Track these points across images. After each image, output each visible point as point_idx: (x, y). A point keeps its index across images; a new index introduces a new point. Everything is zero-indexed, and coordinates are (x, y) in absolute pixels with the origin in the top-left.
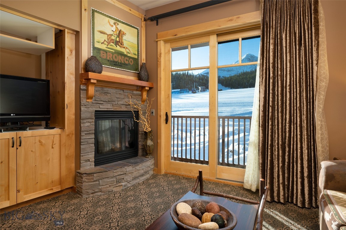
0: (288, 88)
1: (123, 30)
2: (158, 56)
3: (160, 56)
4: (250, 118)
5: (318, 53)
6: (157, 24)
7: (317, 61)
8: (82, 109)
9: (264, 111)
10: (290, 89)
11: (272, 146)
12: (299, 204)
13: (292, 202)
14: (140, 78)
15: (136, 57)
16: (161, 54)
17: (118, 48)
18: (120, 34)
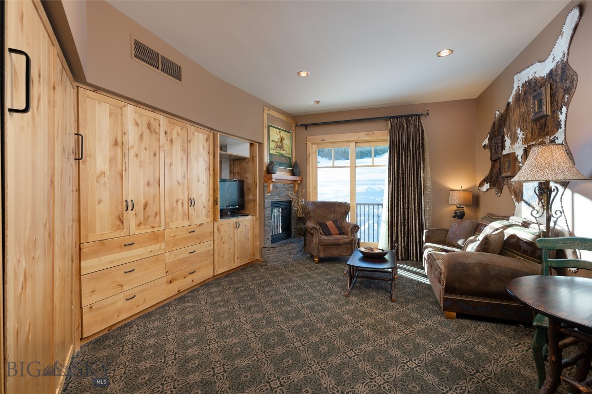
0: (406, 186)
1: (284, 137)
2: (307, 156)
3: (310, 156)
4: (382, 205)
5: (424, 165)
6: (306, 129)
7: (424, 170)
8: (266, 200)
9: (392, 201)
10: (408, 187)
11: (397, 224)
12: (414, 259)
13: (410, 260)
14: (293, 174)
15: (290, 156)
16: (310, 154)
17: (281, 152)
18: (282, 139)
